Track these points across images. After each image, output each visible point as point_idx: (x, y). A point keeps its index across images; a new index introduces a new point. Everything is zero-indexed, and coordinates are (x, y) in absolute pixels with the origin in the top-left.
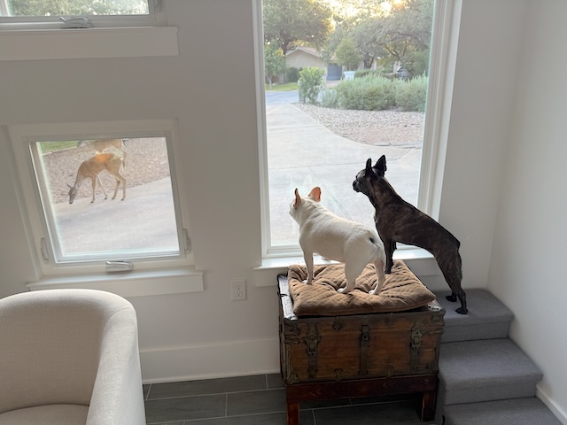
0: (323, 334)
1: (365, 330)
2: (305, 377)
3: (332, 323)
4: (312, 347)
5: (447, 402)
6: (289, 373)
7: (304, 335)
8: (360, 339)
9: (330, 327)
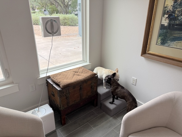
0: (70, 91)
1: (81, 86)
2: (66, 106)
3: (73, 87)
4: (68, 96)
5: (101, 99)
6: (61, 107)
7: (65, 93)
8: (80, 89)
9: (72, 89)
